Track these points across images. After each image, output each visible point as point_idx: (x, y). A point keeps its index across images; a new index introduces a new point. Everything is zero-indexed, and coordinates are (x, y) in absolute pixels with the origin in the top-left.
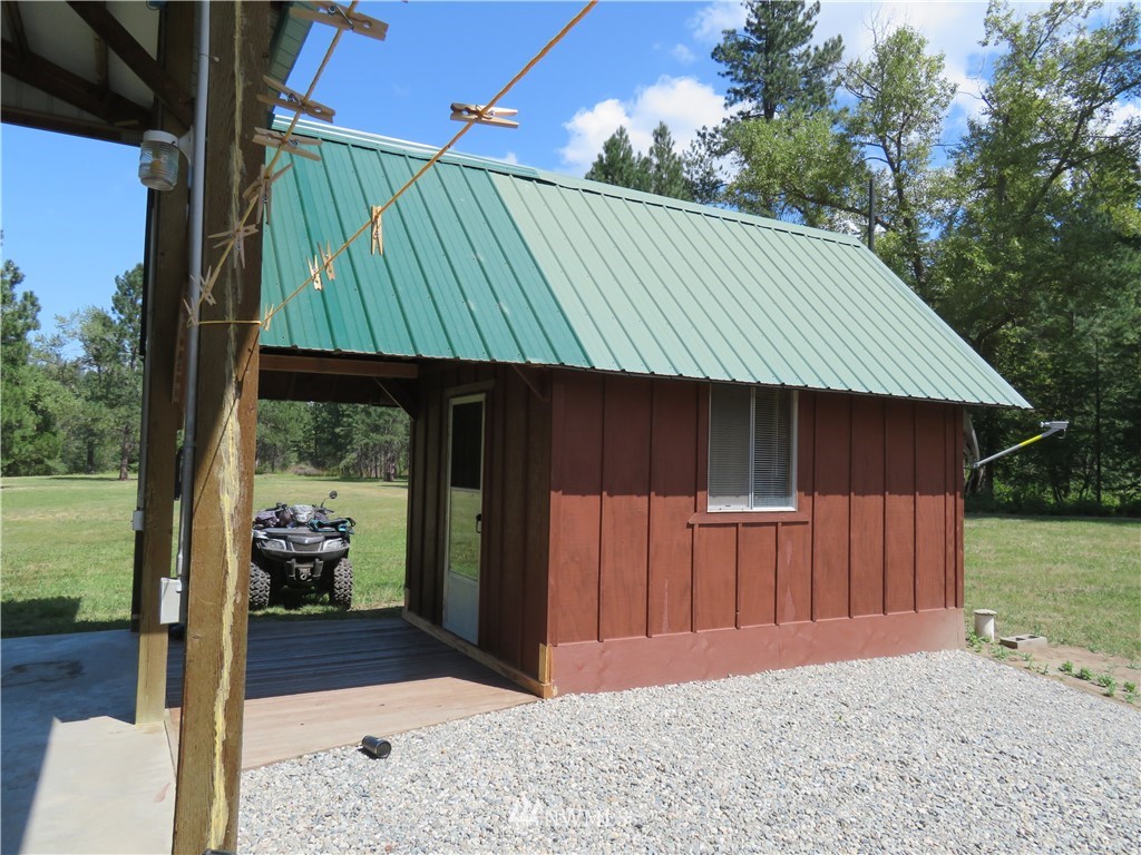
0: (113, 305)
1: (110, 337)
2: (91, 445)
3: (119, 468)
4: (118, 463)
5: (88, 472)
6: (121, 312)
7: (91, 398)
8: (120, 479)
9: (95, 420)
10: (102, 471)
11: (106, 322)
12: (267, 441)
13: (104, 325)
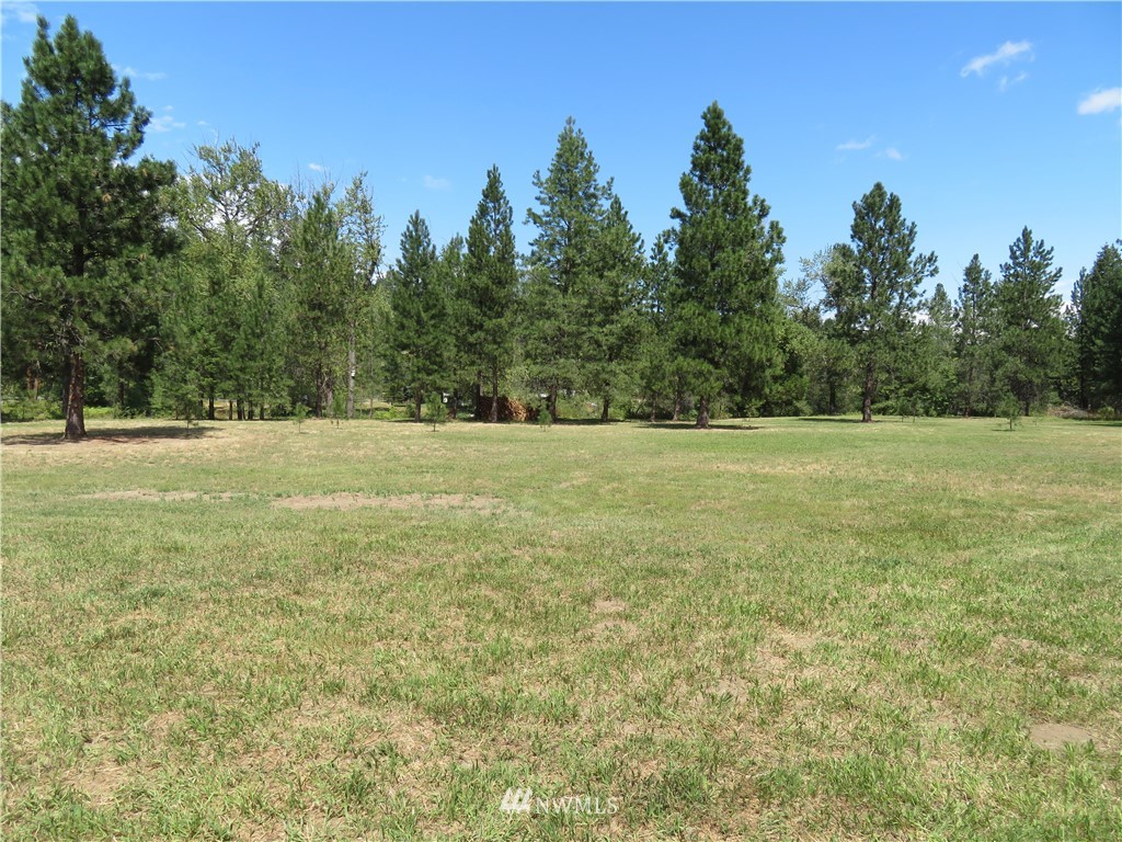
0: (851, 233)
1: (850, 266)
2: (832, 388)
3: (862, 410)
4: (860, 404)
5: (830, 414)
6: (860, 239)
7: (833, 336)
8: (864, 421)
9: (838, 359)
10: (844, 413)
11: (844, 251)
12: (1021, 377)
13: (844, 255)
